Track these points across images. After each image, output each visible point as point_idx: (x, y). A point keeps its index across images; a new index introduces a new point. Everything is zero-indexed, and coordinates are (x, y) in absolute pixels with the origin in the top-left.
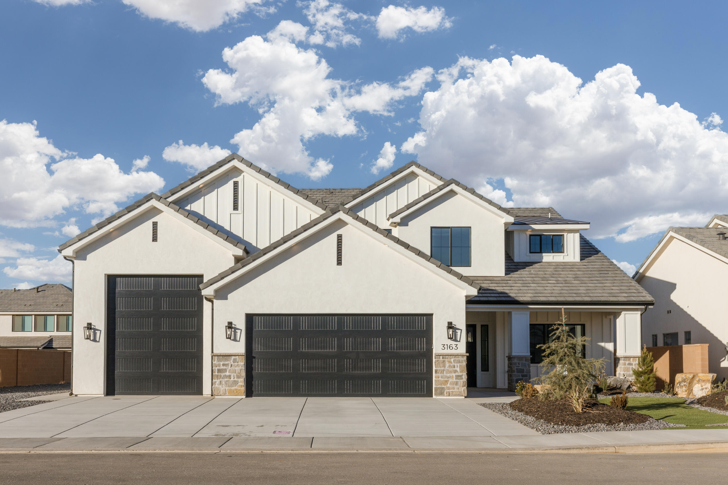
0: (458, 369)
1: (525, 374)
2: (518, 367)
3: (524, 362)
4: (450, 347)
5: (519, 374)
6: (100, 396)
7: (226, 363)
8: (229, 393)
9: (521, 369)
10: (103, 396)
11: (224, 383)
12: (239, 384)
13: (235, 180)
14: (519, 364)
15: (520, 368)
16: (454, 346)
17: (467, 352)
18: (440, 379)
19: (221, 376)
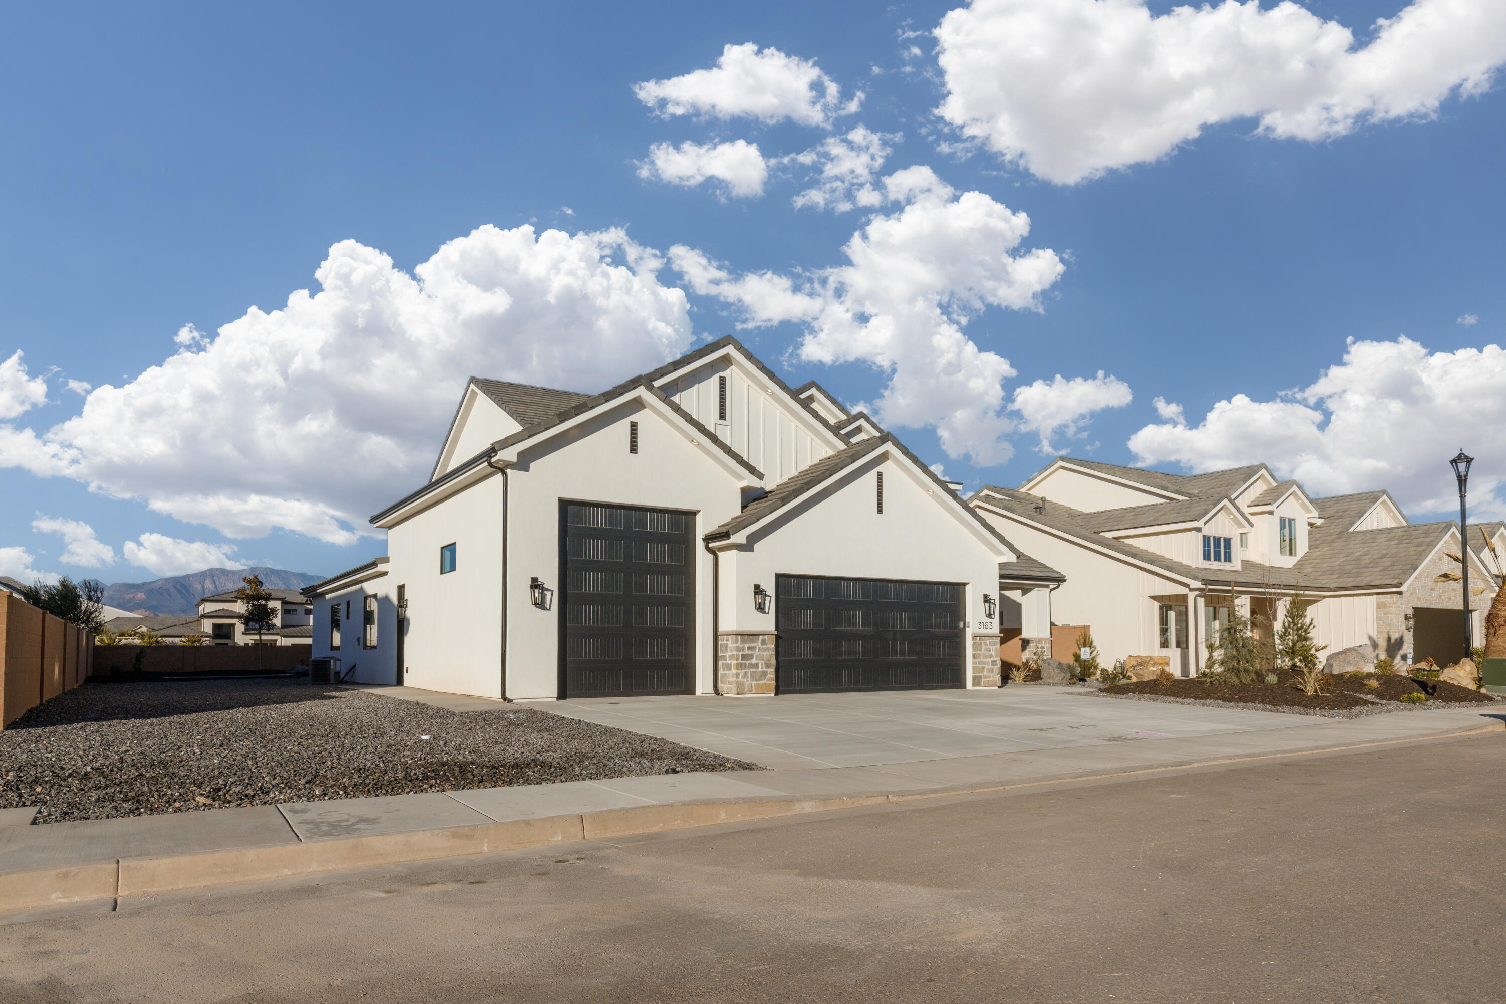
0: (994, 653)
4: (986, 625)
6: (550, 700)
7: (753, 645)
8: (756, 689)
10: (555, 699)
11: (749, 675)
12: (768, 676)
13: (722, 374)
16: (989, 624)
17: (1001, 632)
18: (978, 665)
19: (746, 665)
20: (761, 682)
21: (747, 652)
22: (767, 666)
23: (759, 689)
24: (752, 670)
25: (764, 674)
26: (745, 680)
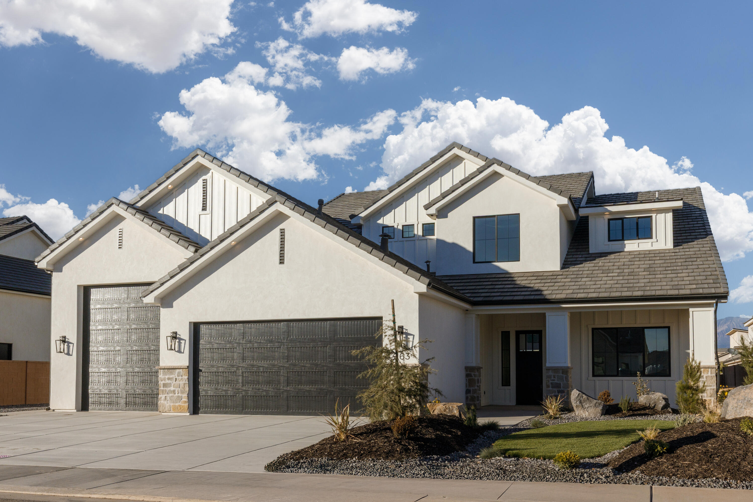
1: (562, 389)
2: (553, 380)
3: (561, 374)
5: (554, 389)
6: (72, 411)
7: (171, 376)
8: (173, 409)
9: (557, 383)
10: (76, 411)
11: (168, 398)
12: (183, 400)
13: (204, 178)
14: (554, 377)
15: (556, 381)
16: (405, 355)
19: (166, 392)
20: (177, 404)
21: (167, 382)
22: (182, 392)
23: (176, 409)
24: (170, 395)
25: (180, 398)
26: (166, 402)
